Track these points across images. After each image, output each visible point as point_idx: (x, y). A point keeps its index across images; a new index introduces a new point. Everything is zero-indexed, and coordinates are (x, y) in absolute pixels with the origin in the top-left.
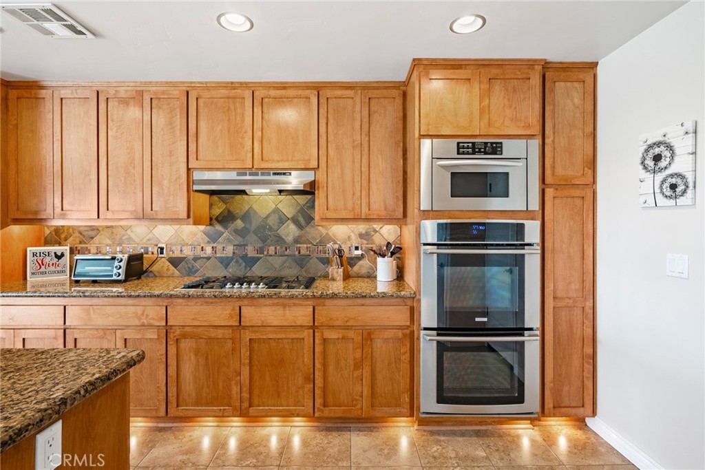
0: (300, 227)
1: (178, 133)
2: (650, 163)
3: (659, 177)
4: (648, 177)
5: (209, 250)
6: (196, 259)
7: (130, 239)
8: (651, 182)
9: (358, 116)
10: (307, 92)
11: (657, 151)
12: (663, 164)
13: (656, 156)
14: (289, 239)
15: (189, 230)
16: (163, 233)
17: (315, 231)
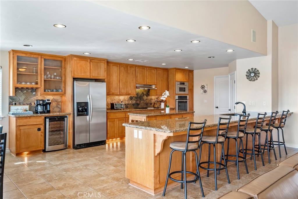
0: (147, 96)
1: (134, 76)
2: (202, 88)
3: (203, 90)
4: (202, 90)
5: (130, 102)
6: (128, 104)
7: (115, 100)
8: (202, 91)
9: (162, 75)
10: (155, 69)
11: (203, 86)
12: (204, 88)
13: (203, 87)
14: (145, 99)
15: (127, 97)
16: (122, 98)
17: (149, 97)
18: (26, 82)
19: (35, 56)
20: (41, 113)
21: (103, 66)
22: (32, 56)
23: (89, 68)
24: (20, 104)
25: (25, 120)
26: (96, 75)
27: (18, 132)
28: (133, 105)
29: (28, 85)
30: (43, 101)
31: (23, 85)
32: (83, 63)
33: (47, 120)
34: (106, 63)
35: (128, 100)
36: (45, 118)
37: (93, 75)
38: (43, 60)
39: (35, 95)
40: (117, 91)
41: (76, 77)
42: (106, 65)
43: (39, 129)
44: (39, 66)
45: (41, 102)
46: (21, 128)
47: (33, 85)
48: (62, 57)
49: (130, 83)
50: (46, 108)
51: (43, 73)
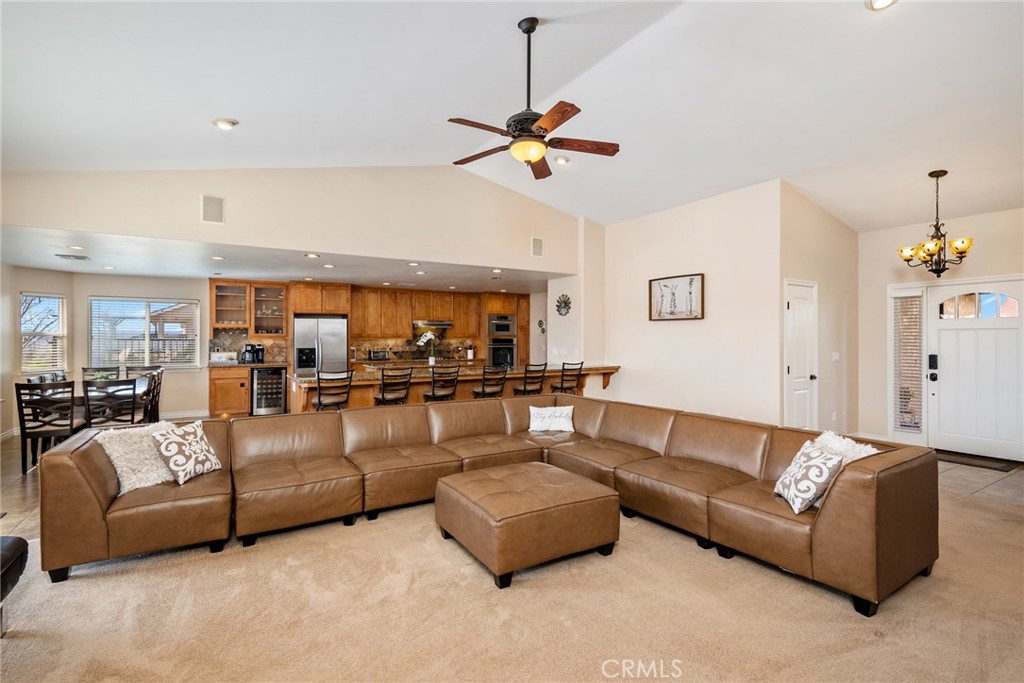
1: (408, 307)
3: (541, 329)
12: (542, 326)
13: (541, 324)
15: (400, 342)
16: (391, 342)
17: (446, 341)
18: (237, 321)
19: (241, 285)
20: (249, 362)
21: (345, 295)
22: (238, 285)
23: (320, 299)
24: (224, 350)
25: (223, 372)
26: (333, 309)
27: (213, 388)
28: (413, 353)
29: (233, 324)
30: (253, 346)
31: (226, 324)
32: (310, 291)
33: (256, 372)
34: (349, 291)
35: (402, 346)
36: (252, 370)
37: (327, 308)
38: (253, 290)
39: (246, 338)
40: (378, 332)
41: (298, 311)
42: (349, 294)
43: (242, 385)
44: (248, 298)
45: (249, 348)
46: (217, 382)
47: (241, 325)
48: (283, 284)
49: (401, 318)
50: (257, 356)
51: (253, 308)
